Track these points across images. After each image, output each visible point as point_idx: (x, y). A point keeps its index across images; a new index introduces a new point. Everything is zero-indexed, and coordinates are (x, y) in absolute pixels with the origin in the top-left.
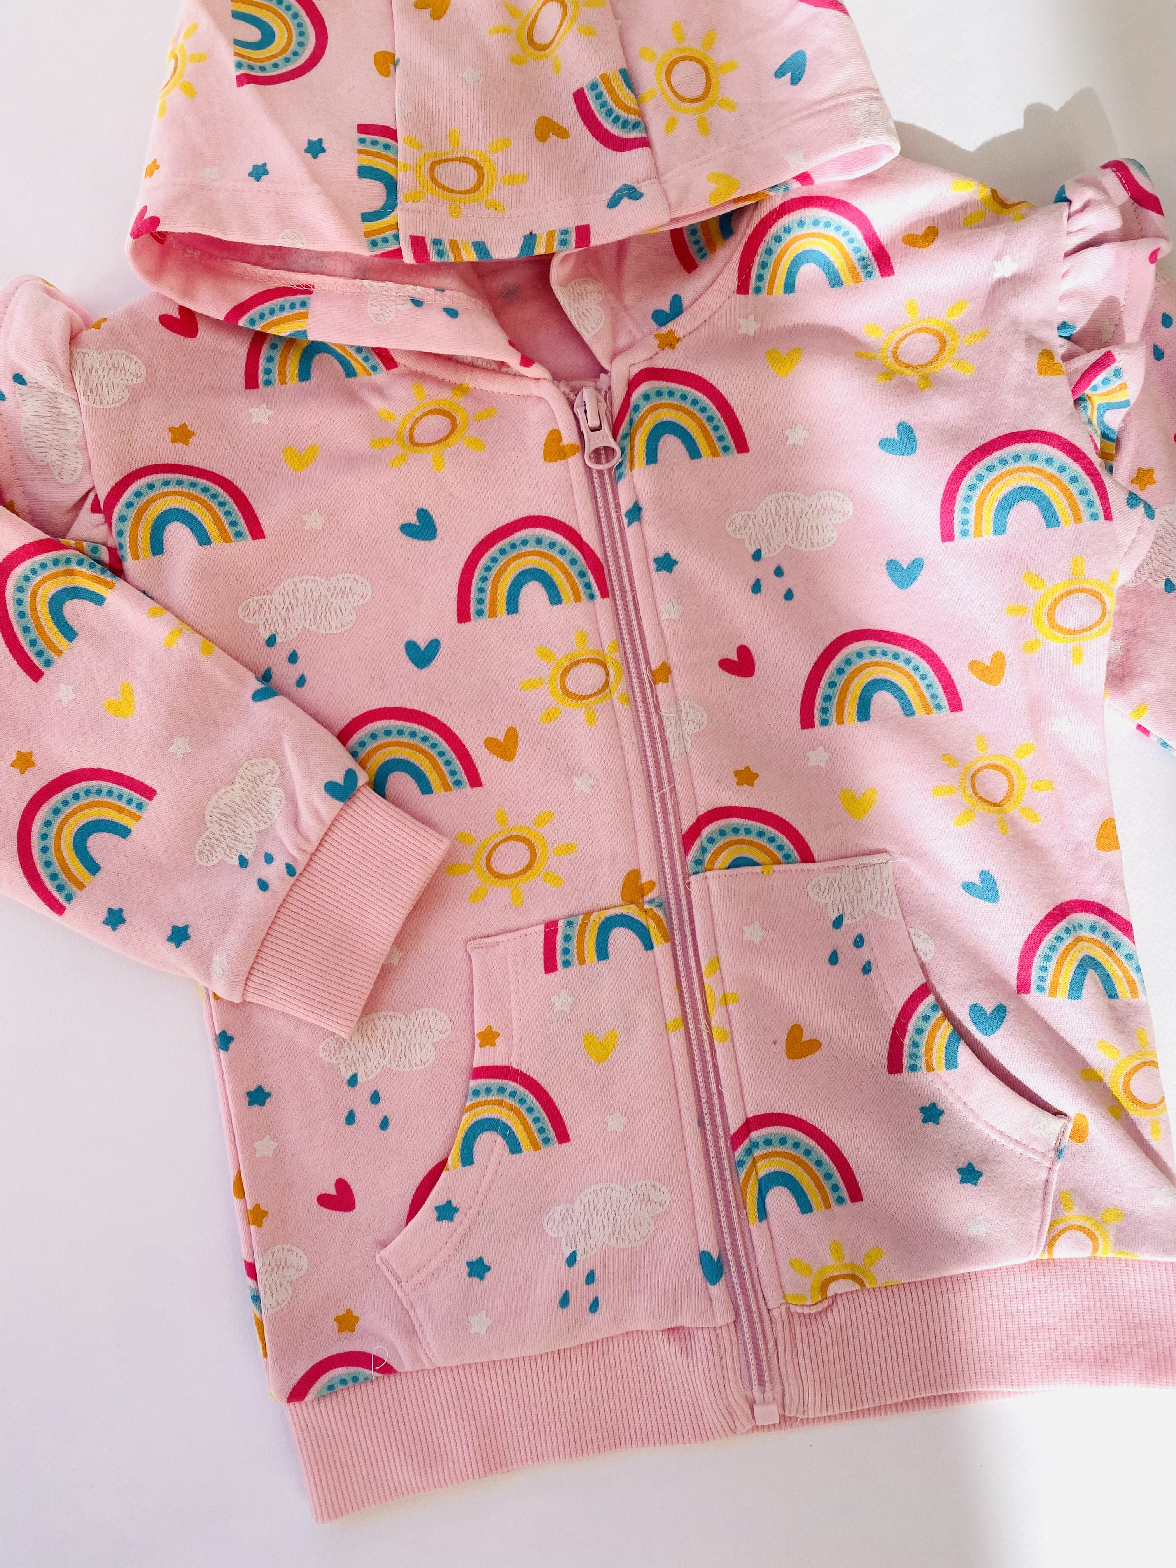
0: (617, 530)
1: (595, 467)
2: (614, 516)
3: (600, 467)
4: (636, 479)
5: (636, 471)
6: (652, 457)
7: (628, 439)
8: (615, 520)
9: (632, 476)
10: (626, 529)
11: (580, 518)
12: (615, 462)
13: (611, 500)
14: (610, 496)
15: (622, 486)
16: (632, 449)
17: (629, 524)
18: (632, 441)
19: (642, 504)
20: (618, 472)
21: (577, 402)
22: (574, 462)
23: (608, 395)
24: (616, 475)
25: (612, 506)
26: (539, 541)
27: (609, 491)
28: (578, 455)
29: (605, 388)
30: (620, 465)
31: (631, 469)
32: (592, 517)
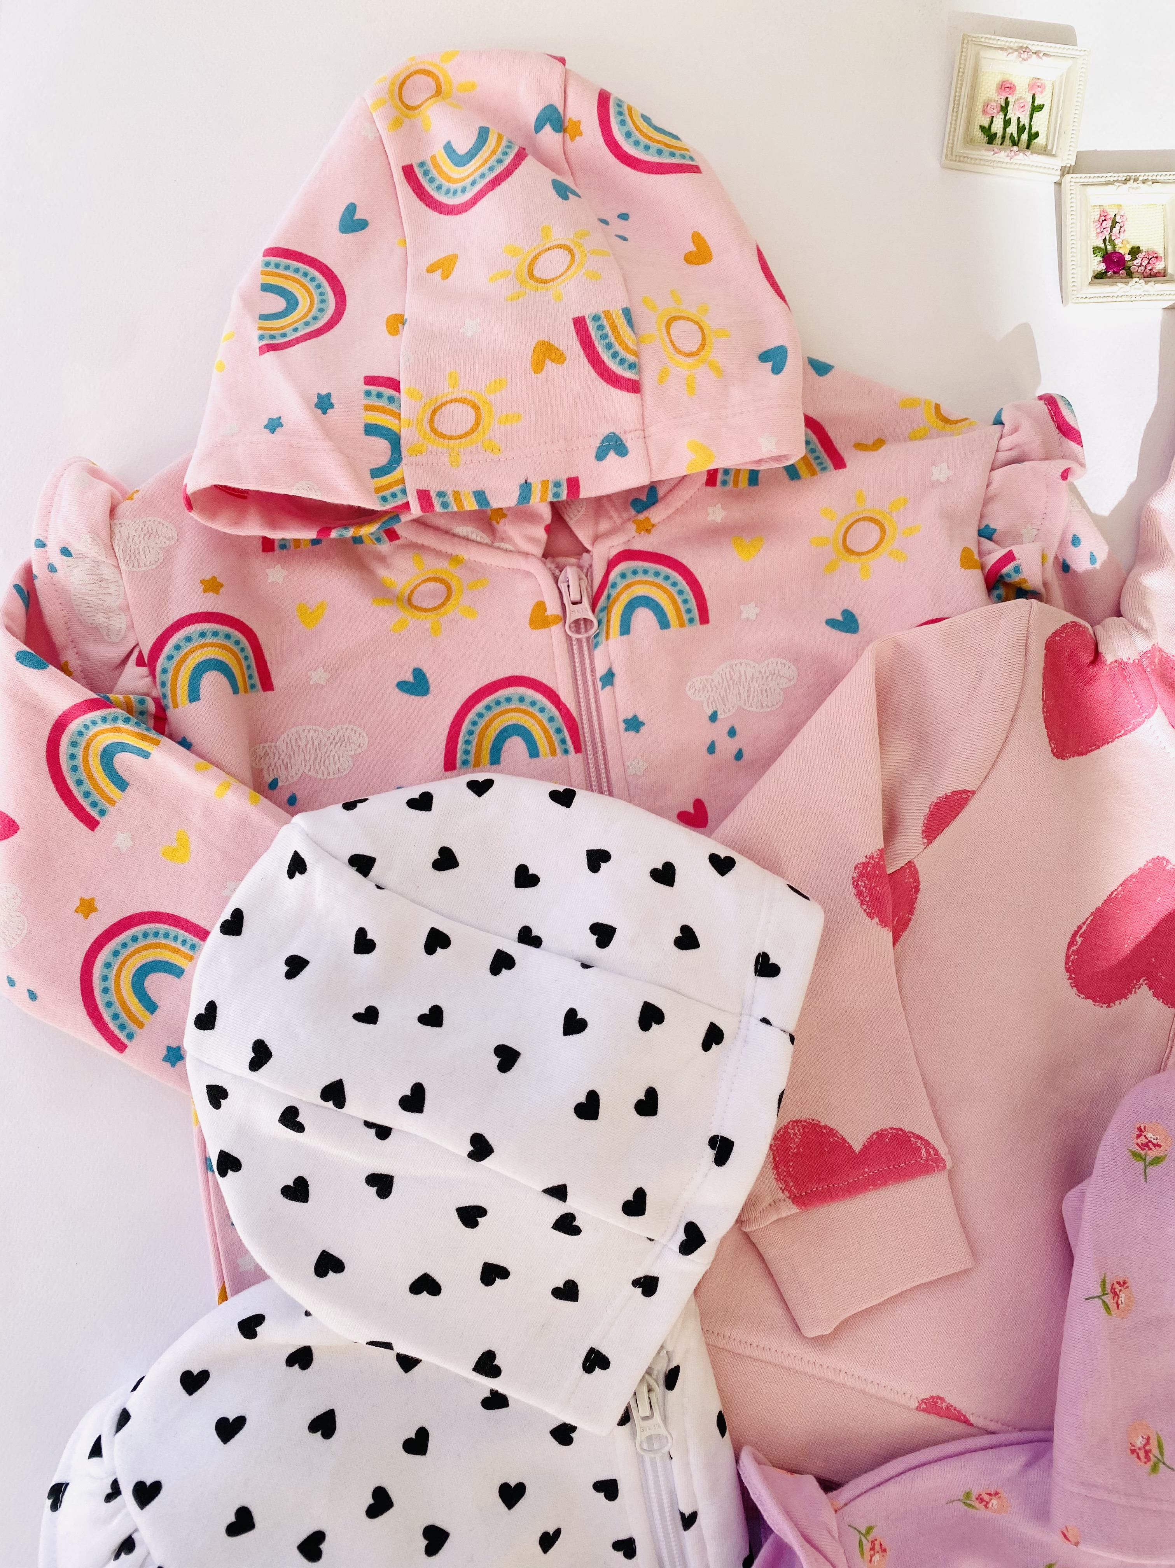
0: (591, 692)
1: (575, 636)
2: (589, 679)
3: (579, 636)
4: (610, 649)
5: (611, 641)
6: (625, 629)
7: (606, 612)
8: (590, 683)
9: (607, 645)
10: (600, 692)
11: (559, 680)
12: (592, 632)
13: (588, 665)
14: (587, 661)
15: (598, 653)
16: (608, 621)
17: (603, 687)
18: (609, 613)
19: (615, 671)
20: (595, 641)
21: (561, 579)
22: (556, 630)
23: (588, 572)
24: (593, 642)
25: (588, 670)
26: (522, 700)
27: (587, 657)
28: (561, 624)
29: (587, 566)
30: (596, 636)
31: (607, 638)
32: (570, 680)
